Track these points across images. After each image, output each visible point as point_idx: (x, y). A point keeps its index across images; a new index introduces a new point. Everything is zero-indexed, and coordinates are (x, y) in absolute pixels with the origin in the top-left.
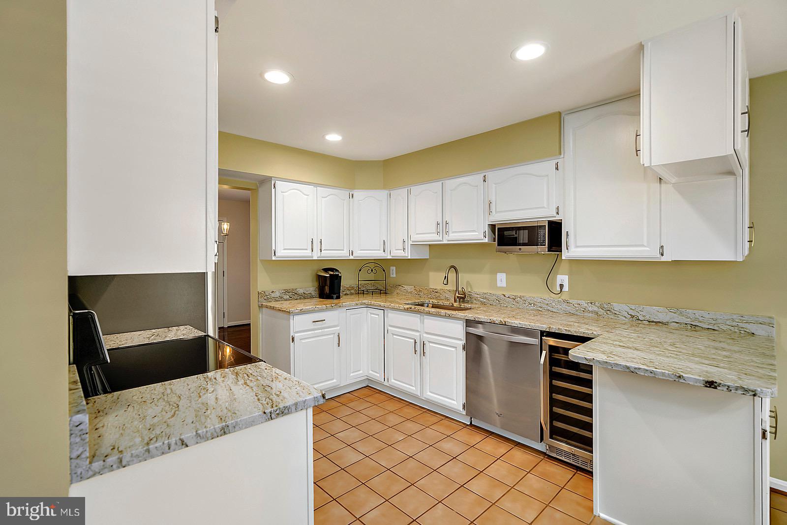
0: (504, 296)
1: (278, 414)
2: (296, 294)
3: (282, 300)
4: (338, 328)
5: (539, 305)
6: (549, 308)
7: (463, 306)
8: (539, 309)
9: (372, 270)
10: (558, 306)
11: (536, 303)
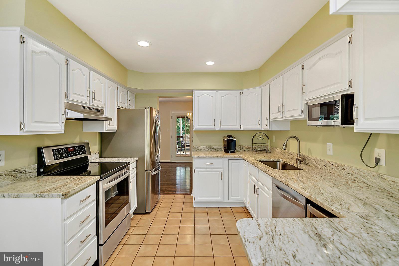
0: (330, 163)
1: (40, 196)
2: (212, 148)
3: (204, 151)
4: (222, 169)
5: (356, 175)
6: (364, 180)
7: (299, 166)
8: (356, 179)
9: (260, 138)
10: (373, 180)
11: (353, 174)
